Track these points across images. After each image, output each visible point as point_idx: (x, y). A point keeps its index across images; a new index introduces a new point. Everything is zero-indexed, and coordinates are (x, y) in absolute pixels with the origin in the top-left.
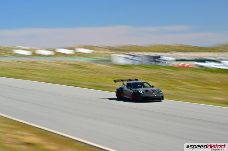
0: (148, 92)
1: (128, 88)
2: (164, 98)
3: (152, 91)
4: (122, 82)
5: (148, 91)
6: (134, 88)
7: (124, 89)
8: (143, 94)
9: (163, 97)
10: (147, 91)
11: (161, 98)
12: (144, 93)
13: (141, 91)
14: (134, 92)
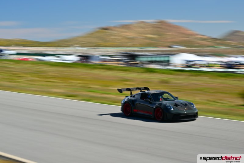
0: (179, 107)
1: (145, 101)
2: (198, 114)
3: (182, 105)
6: (155, 101)
7: (137, 103)
8: (172, 109)
10: (176, 105)
11: (196, 114)
12: (173, 108)
13: (169, 105)
14: (157, 107)
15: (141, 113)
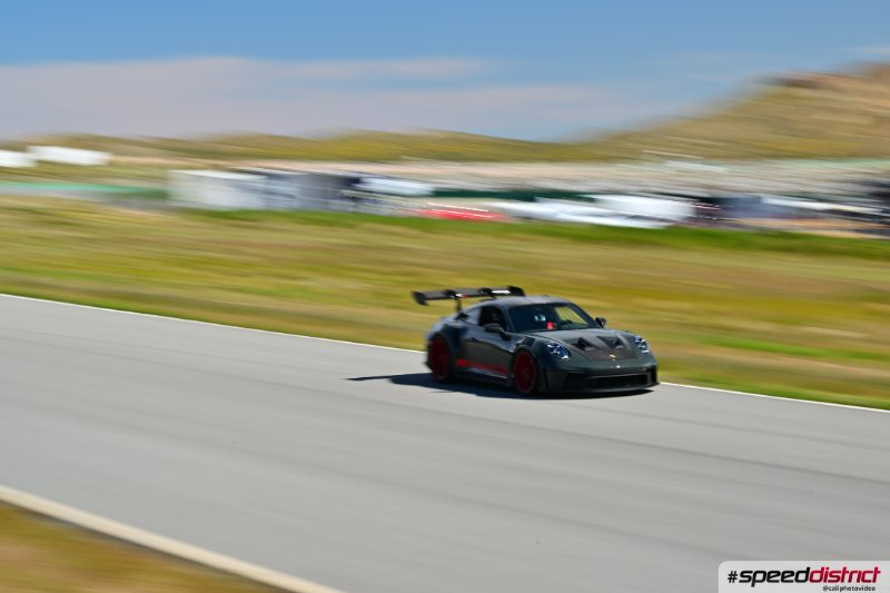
0: (588, 349)
1: (488, 330)
2: (660, 374)
3: (602, 343)
4: (451, 303)
5: (589, 345)
6: (518, 331)
7: (467, 336)
8: (566, 357)
9: (653, 371)
10: (582, 344)
11: (649, 374)
12: (569, 355)
13: (556, 345)
14: (519, 350)
15: (476, 370)
